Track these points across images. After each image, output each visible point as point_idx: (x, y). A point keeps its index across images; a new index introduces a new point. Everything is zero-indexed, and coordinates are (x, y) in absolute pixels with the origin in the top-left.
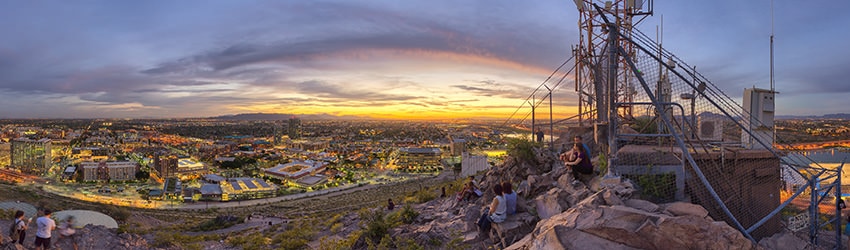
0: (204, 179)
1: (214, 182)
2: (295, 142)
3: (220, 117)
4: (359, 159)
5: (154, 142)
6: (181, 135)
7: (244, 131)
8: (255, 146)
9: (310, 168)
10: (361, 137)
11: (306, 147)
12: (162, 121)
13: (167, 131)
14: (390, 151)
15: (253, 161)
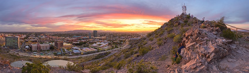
0: (73, 48)
1: (76, 49)
2: (96, 38)
3: (68, 31)
4: (117, 42)
5: (51, 38)
6: (58, 36)
7: (78, 35)
8: (84, 39)
9: (104, 45)
10: (115, 36)
11: (100, 39)
12: (50, 32)
13: (53, 36)
14: (125, 40)
15: (85, 43)
